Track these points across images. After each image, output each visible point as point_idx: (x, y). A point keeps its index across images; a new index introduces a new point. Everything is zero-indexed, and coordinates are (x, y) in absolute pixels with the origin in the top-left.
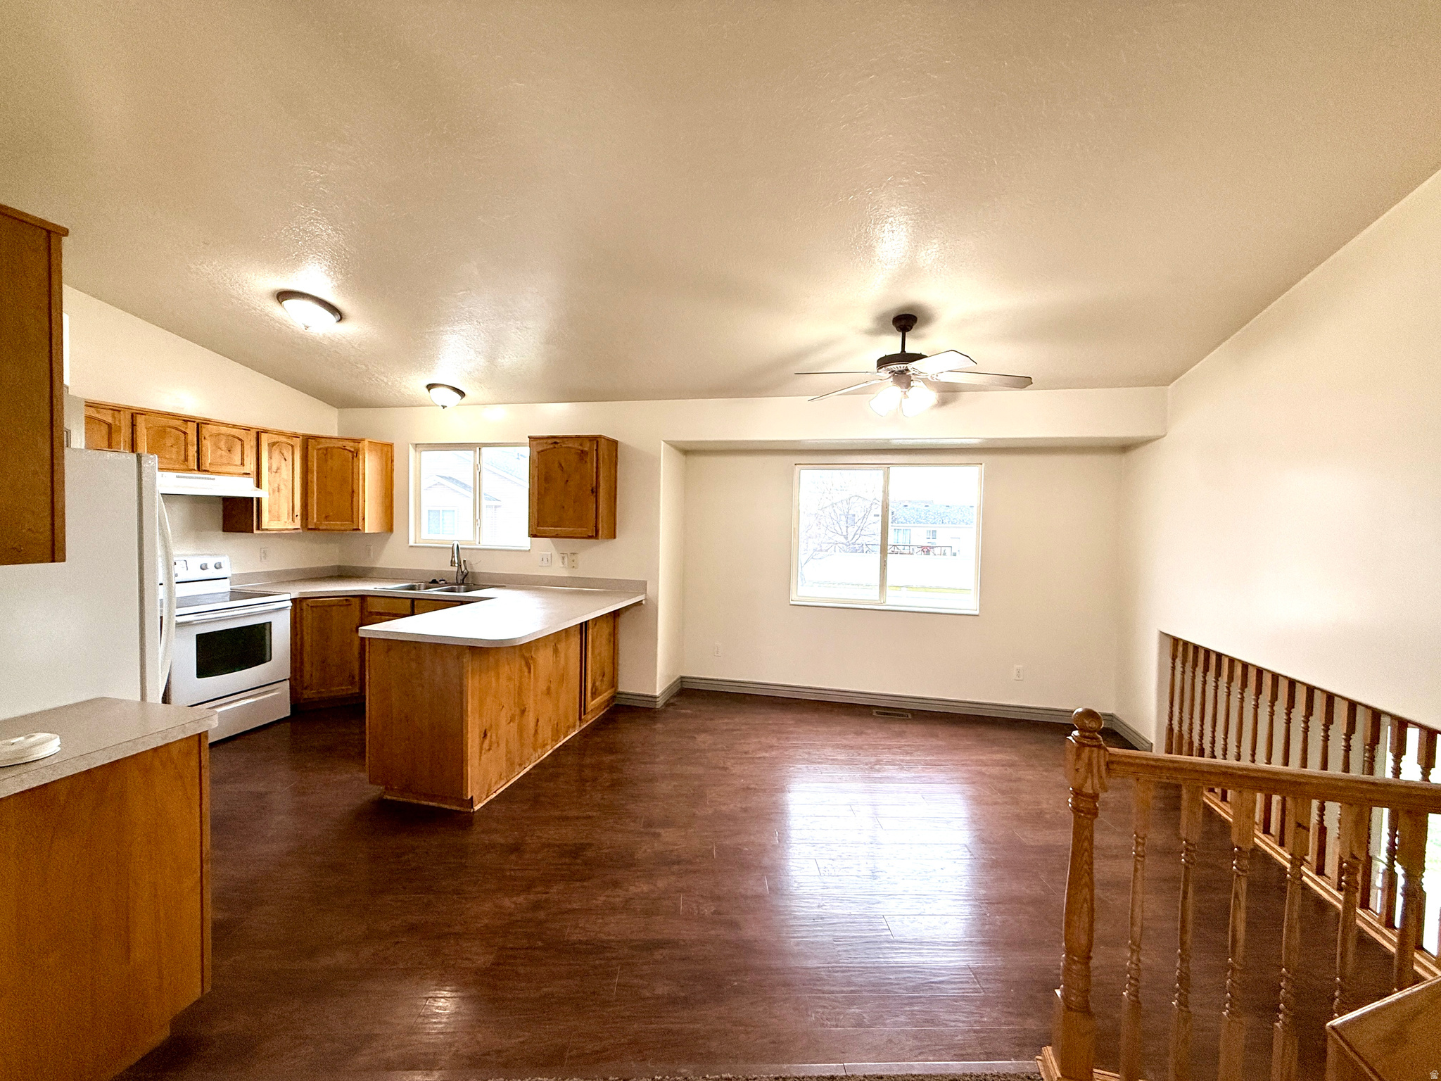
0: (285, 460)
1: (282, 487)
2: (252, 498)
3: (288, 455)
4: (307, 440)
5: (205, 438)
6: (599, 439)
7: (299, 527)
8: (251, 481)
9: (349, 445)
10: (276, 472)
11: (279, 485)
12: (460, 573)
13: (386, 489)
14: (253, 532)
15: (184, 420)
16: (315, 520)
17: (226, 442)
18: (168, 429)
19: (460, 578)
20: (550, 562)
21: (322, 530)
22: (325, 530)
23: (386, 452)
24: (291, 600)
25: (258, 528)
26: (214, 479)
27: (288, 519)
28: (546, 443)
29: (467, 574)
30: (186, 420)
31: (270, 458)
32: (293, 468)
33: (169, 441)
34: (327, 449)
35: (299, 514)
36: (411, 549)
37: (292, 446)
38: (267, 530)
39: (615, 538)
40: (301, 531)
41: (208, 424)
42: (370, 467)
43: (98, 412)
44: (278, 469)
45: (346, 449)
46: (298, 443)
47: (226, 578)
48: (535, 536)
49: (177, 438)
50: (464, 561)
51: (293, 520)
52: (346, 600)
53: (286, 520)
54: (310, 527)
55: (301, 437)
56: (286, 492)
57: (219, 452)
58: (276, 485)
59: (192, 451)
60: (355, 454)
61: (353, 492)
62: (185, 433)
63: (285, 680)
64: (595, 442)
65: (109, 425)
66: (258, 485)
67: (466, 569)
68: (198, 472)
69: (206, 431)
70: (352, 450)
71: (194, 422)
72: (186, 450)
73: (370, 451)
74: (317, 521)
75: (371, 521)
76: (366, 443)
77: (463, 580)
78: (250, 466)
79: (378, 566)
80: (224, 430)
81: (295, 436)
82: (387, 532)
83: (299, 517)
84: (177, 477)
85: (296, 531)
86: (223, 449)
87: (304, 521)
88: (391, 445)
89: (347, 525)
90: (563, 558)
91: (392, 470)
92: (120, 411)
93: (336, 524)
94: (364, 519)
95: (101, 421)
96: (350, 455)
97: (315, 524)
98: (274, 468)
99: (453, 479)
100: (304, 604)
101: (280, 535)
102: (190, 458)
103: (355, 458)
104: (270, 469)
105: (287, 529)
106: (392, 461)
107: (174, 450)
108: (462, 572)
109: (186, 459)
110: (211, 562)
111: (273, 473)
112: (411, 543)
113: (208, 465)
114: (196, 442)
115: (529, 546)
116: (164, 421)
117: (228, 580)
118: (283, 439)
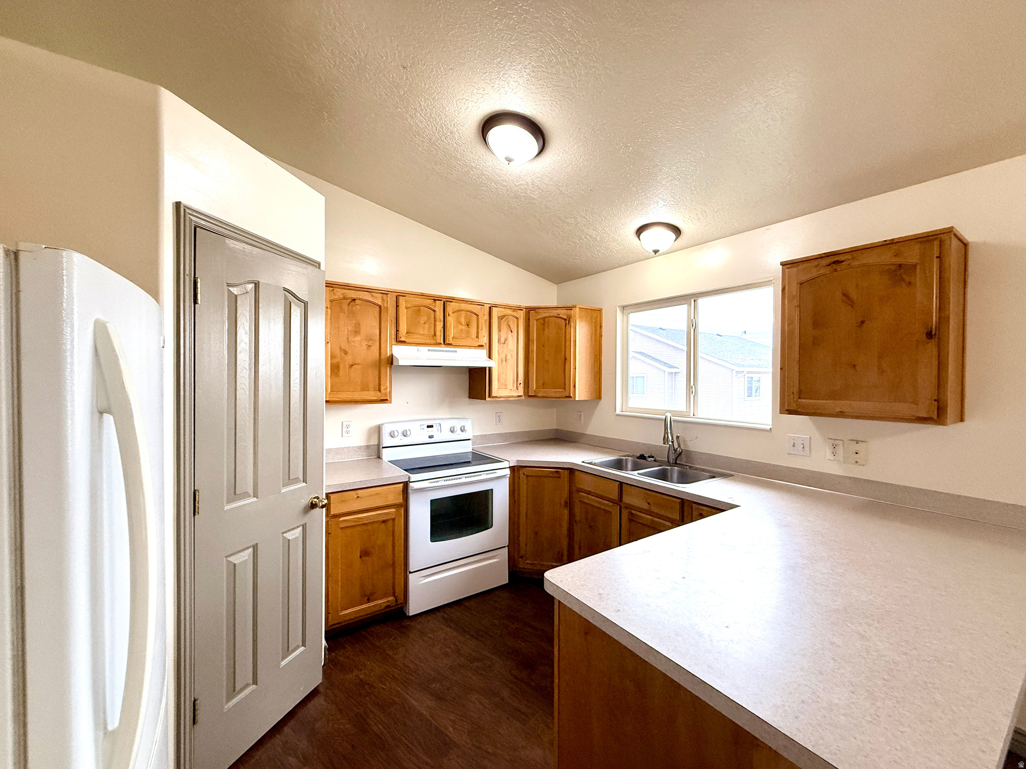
0: (512, 332)
1: (509, 357)
2: (486, 368)
3: (513, 327)
4: (529, 310)
5: (449, 315)
6: (943, 237)
7: (522, 394)
8: (484, 352)
9: (563, 313)
10: (504, 344)
11: (506, 356)
12: (672, 451)
13: (595, 356)
14: (485, 400)
15: (434, 300)
16: (535, 388)
17: (466, 318)
18: (422, 308)
19: (672, 457)
20: (807, 449)
21: (540, 397)
22: (543, 397)
23: (595, 317)
24: (510, 467)
25: (490, 396)
26: (456, 352)
27: (513, 386)
28: (816, 266)
29: (680, 454)
30: (436, 299)
31: (500, 330)
32: (518, 339)
33: (423, 319)
34: (544, 318)
35: (522, 382)
36: (618, 417)
37: (517, 318)
38: (496, 397)
39: (962, 420)
40: (523, 398)
41: (451, 302)
42: (581, 333)
43: (372, 296)
44: (506, 340)
45: (560, 318)
46: (521, 315)
47: (469, 440)
48: (790, 412)
49: (429, 318)
50: (678, 437)
51: (517, 389)
52: (556, 472)
53: (511, 388)
54: (530, 394)
55: (524, 309)
56: (512, 361)
57: (460, 327)
58: (504, 356)
59: (440, 326)
60: (567, 322)
61: (565, 359)
62: (434, 311)
63: (505, 547)
64: (936, 243)
65: (380, 307)
66: (490, 357)
67: (679, 446)
68: (443, 346)
69: (451, 307)
70: (565, 317)
71: (441, 300)
72: (435, 326)
73: (581, 317)
74: (536, 388)
75: (581, 390)
76: (577, 309)
77: (676, 459)
78: (484, 340)
79: (587, 433)
80: (464, 306)
81: (520, 309)
82: (597, 399)
83: (522, 385)
84: (428, 350)
85: (519, 398)
86: (463, 324)
87: (526, 389)
88: (600, 310)
89: (559, 392)
90: (834, 447)
91: (601, 336)
92: (387, 294)
93: (551, 392)
94: (575, 386)
95: (375, 304)
96: (563, 321)
97: (535, 391)
98: (503, 340)
99: (644, 353)
100: (521, 472)
101: (507, 401)
102: (438, 333)
103: (567, 326)
104: (499, 340)
105: (512, 397)
106: (601, 327)
107: (427, 326)
108: (675, 450)
109: (435, 335)
110: (457, 424)
111: (502, 344)
112: (618, 411)
113: (451, 339)
114: (442, 319)
115: (770, 422)
116: (420, 301)
117: (470, 441)
118: (509, 312)
